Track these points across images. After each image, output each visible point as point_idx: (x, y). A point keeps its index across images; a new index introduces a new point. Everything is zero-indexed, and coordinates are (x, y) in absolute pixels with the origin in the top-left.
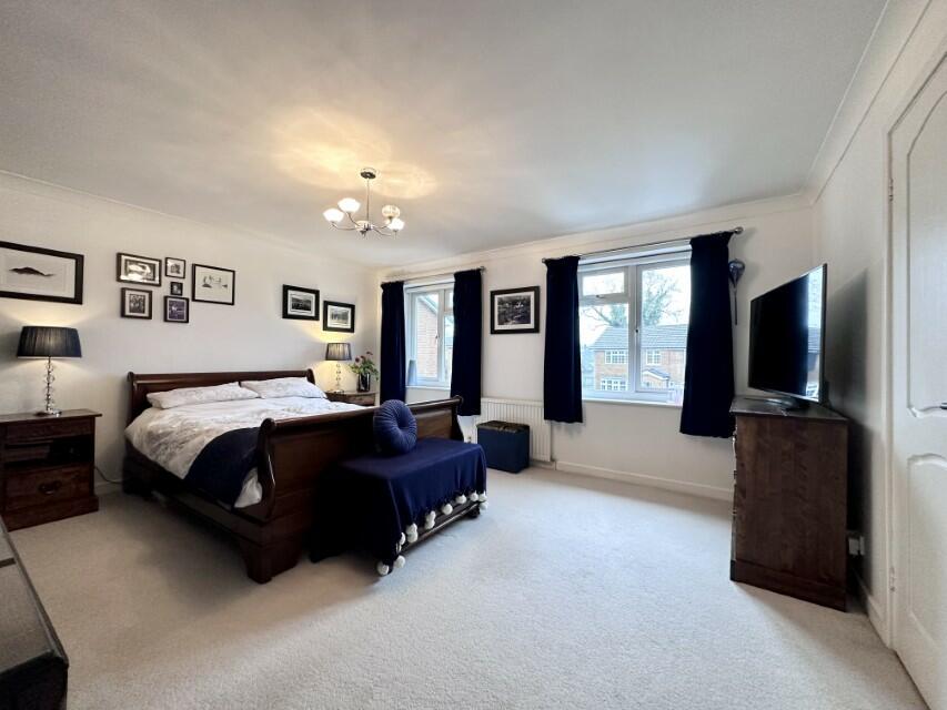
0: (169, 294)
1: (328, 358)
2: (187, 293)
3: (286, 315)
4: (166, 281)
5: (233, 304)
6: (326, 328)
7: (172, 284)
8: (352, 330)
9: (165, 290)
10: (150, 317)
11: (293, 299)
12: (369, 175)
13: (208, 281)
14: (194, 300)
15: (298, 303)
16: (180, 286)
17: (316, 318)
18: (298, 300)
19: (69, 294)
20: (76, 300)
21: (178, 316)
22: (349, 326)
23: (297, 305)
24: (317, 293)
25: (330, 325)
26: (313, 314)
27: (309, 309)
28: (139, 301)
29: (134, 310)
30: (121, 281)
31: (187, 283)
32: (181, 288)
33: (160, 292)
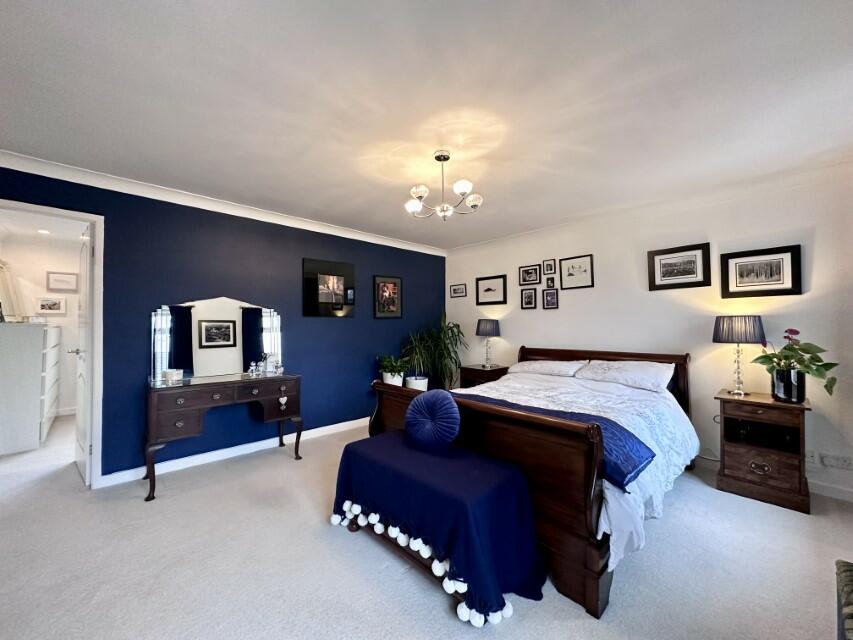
0: (546, 288)
1: (718, 338)
2: (557, 285)
3: (654, 288)
4: (544, 279)
5: (592, 286)
6: (726, 293)
7: (548, 279)
8: (797, 288)
9: (543, 286)
10: (535, 307)
11: (663, 266)
12: (441, 158)
13: (571, 271)
14: (562, 289)
15: (672, 268)
16: (552, 280)
17: (706, 282)
18: (670, 265)
19: (501, 299)
20: (504, 302)
21: (552, 303)
22: (788, 284)
23: (669, 271)
24: (705, 248)
25: (733, 288)
26: (699, 277)
27: (691, 272)
28: (530, 297)
29: (528, 303)
30: (521, 285)
31: (557, 277)
32: (553, 282)
33: (540, 288)
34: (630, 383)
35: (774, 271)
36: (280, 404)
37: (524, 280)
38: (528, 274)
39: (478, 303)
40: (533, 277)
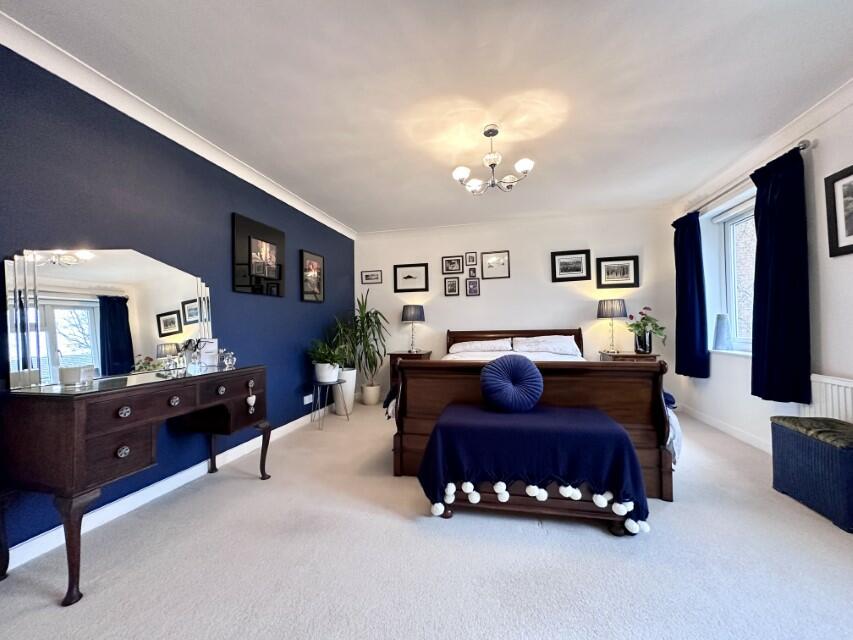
0: (468, 277)
1: (600, 315)
2: (479, 275)
3: (555, 279)
4: (466, 269)
5: (509, 277)
6: (600, 285)
7: (470, 270)
8: (636, 284)
9: (466, 275)
10: (458, 294)
11: (561, 264)
12: (491, 133)
13: (491, 264)
14: (483, 278)
15: (567, 266)
16: (474, 270)
17: (588, 277)
18: (566, 264)
19: (423, 287)
20: (426, 289)
21: (473, 292)
22: (632, 280)
23: (566, 268)
24: (587, 253)
25: (604, 282)
26: (584, 274)
27: (578, 270)
28: (453, 285)
29: (451, 291)
30: (443, 274)
31: (478, 268)
32: (475, 272)
33: (463, 277)
34: (558, 351)
35: (624, 271)
36: (248, 406)
37: (447, 269)
38: (450, 264)
39: (396, 290)
40: (456, 267)
